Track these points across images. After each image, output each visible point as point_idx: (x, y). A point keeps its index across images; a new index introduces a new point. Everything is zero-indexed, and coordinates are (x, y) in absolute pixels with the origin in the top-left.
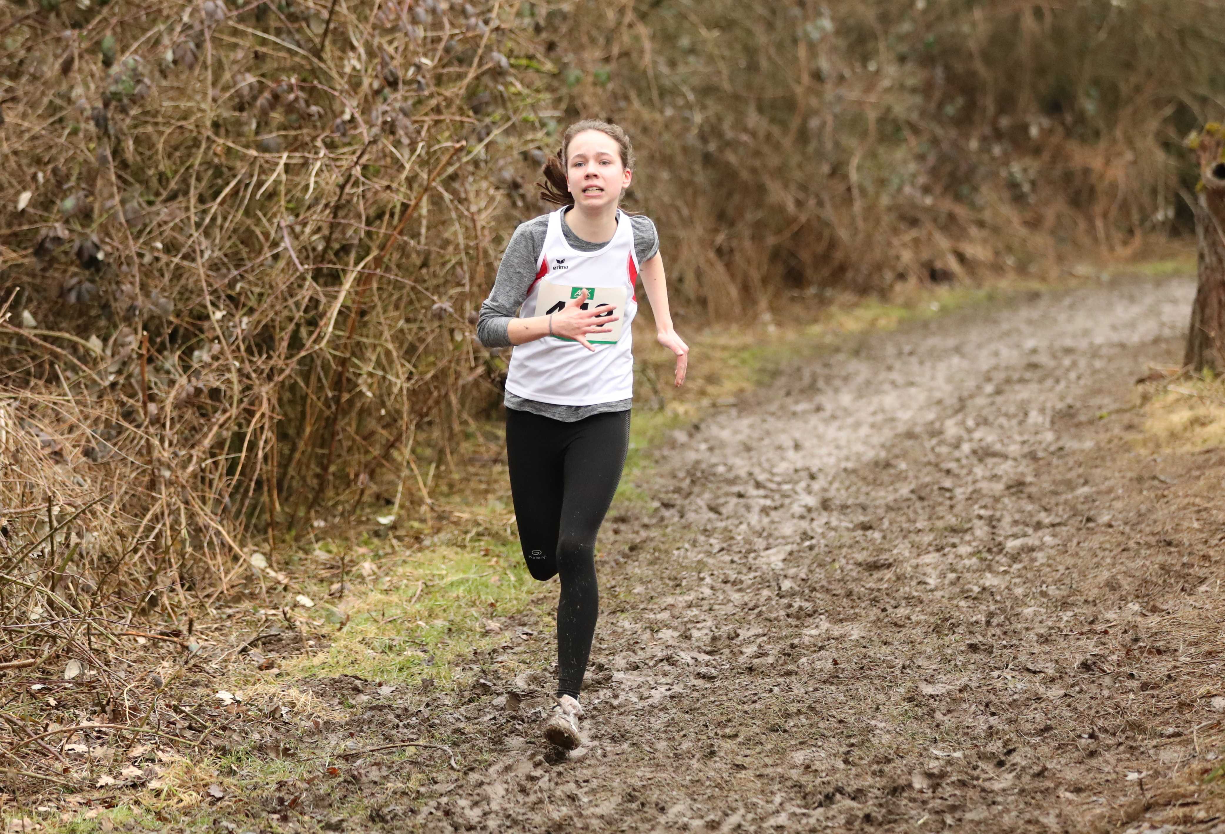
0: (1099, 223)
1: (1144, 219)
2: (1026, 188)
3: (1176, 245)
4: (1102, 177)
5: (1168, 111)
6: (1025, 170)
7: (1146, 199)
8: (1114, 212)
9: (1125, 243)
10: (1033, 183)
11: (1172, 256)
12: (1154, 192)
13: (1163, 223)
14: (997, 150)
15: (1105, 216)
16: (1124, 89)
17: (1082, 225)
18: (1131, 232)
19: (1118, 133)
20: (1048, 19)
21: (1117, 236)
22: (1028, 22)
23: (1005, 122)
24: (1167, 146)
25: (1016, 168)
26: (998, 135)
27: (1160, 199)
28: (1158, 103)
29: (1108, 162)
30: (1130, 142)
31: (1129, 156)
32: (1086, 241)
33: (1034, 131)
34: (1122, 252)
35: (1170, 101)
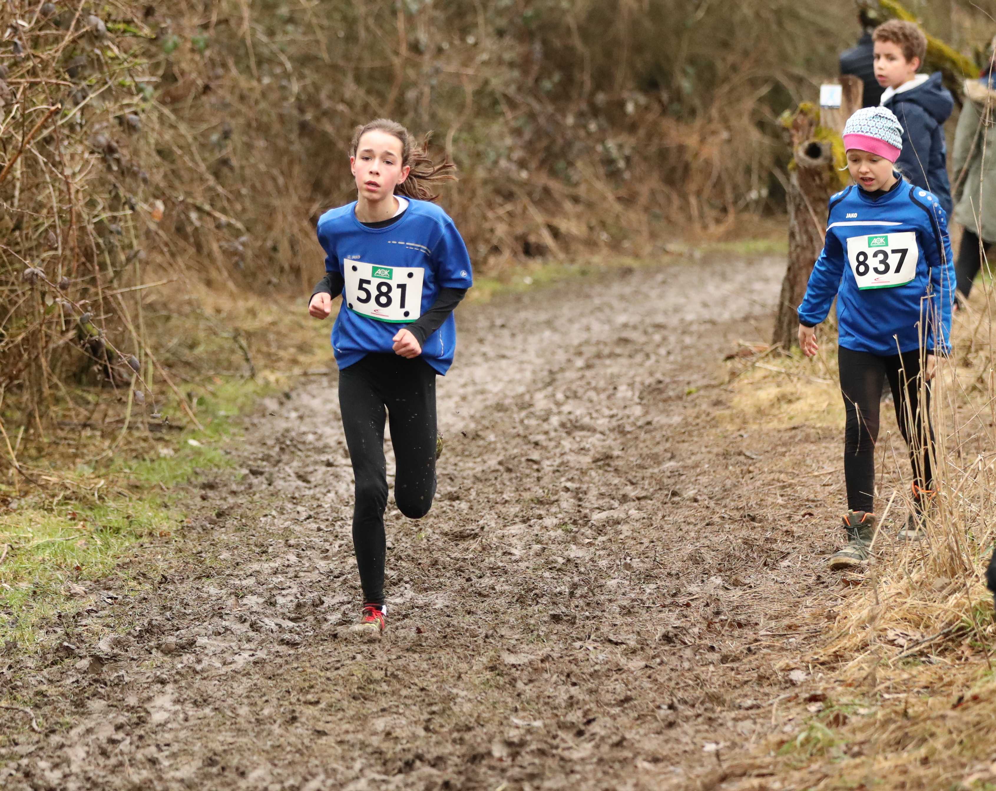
0: (693, 200)
1: (738, 197)
2: (621, 164)
3: (769, 224)
4: (696, 155)
5: (764, 90)
6: (620, 147)
7: (740, 178)
8: (707, 192)
9: (718, 221)
10: (628, 160)
11: (765, 235)
12: (748, 171)
13: (757, 202)
14: (593, 127)
15: (699, 193)
16: (721, 67)
17: (676, 202)
18: (724, 210)
19: (714, 112)
21: (711, 213)
23: (601, 98)
24: (761, 125)
25: (611, 144)
26: (595, 112)
27: (755, 178)
28: (753, 83)
29: (703, 140)
30: (725, 120)
31: (725, 135)
32: (679, 218)
33: (630, 108)
34: (715, 229)
35: (766, 81)
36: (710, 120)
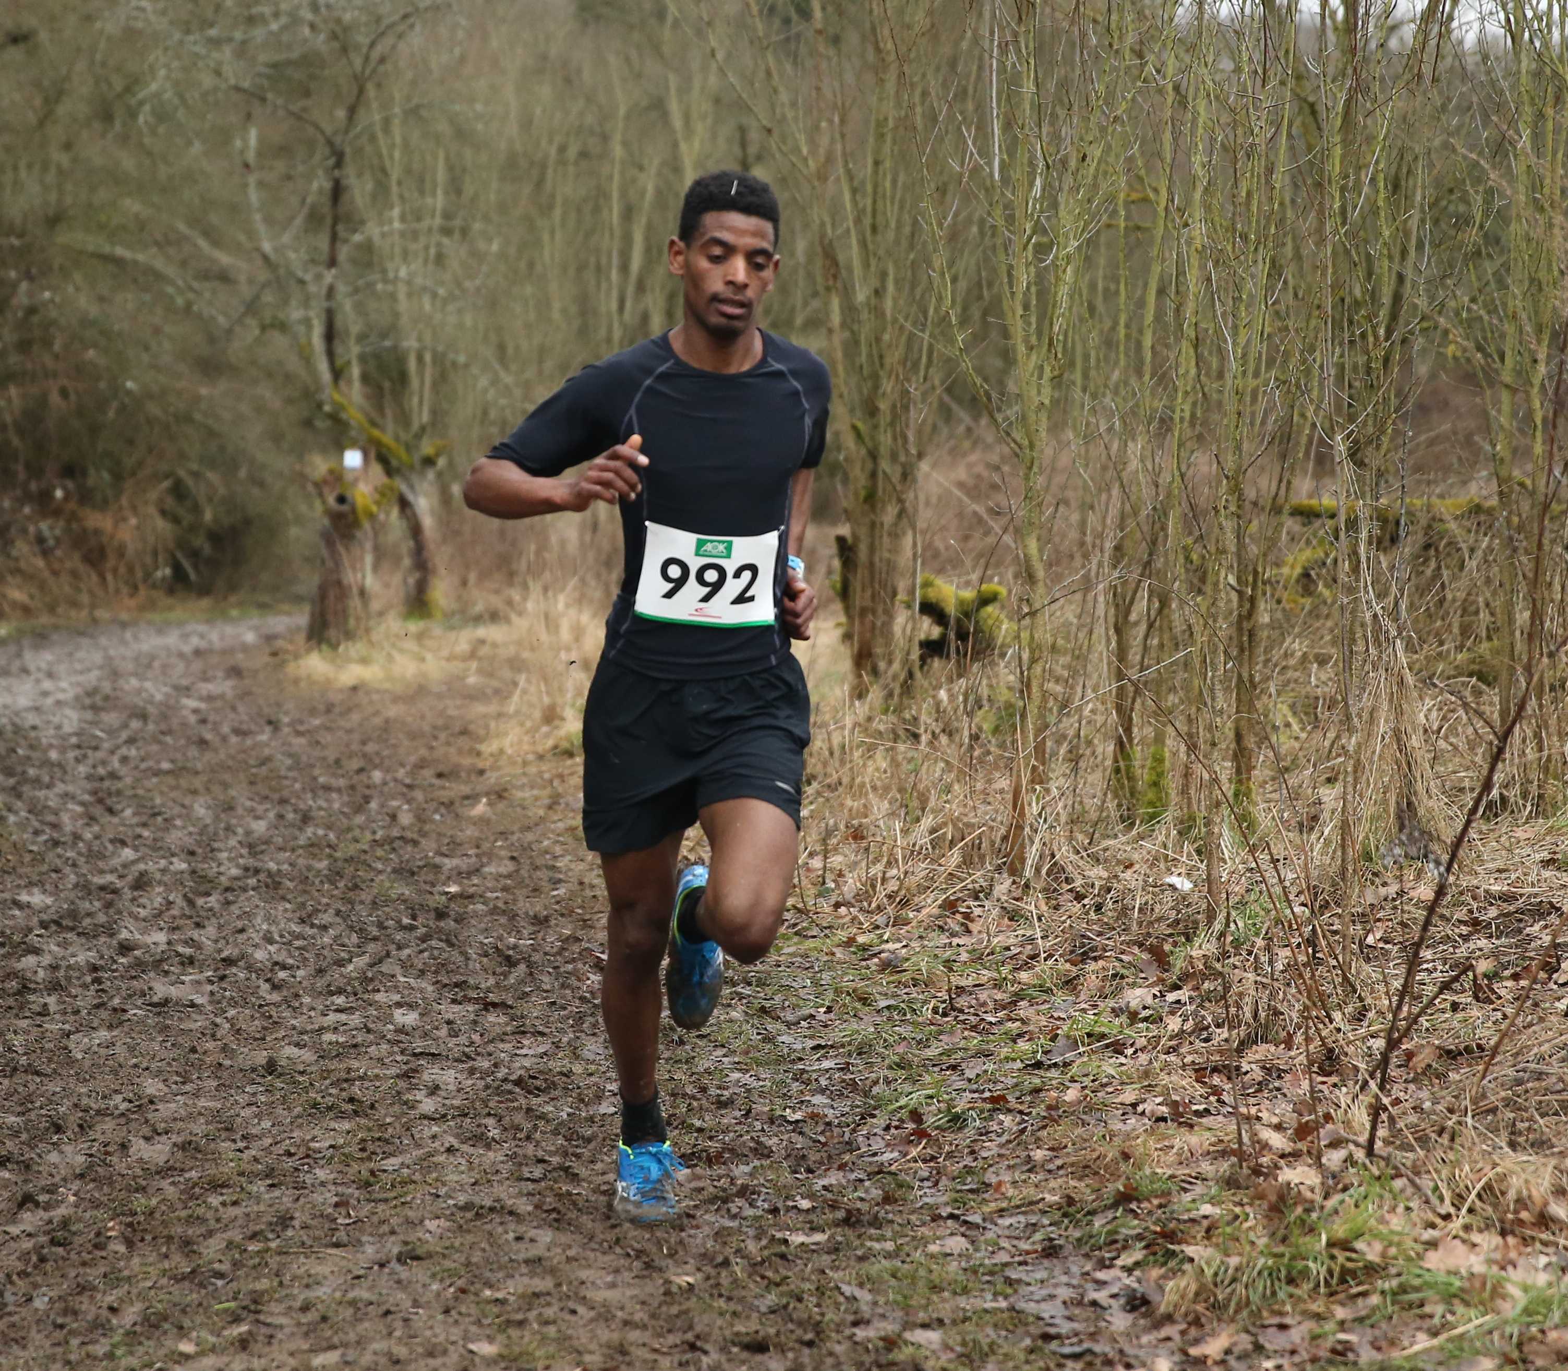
0: (109, 577)
1: (148, 575)
2: (52, 543)
3: (170, 601)
4: (112, 537)
5: (166, 484)
6: (51, 528)
7: (148, 560)
8: (122, 570)
9: (132, 596)
10: (56, 539)
11: (170, 608)
12: (155, 554)
13: (164, 579)
14: (27, 510)
15: (115, 571)
16: (129, 462)
17: (95, 578)
18: (136, 588)
19: (124, 501)
20: (73, 397)
21: (125, 590)
22: (55, 398)
23: (33, 486)
24: (163, 513)
25: (44, 526)
26: (27, 497)
27: (160, 559)
28: (157, 477)
29: (116, 525)
30: (134, 508)
32: (100, 593)
33: (59, 494)
34: (132, 603)
35: (167, 477)
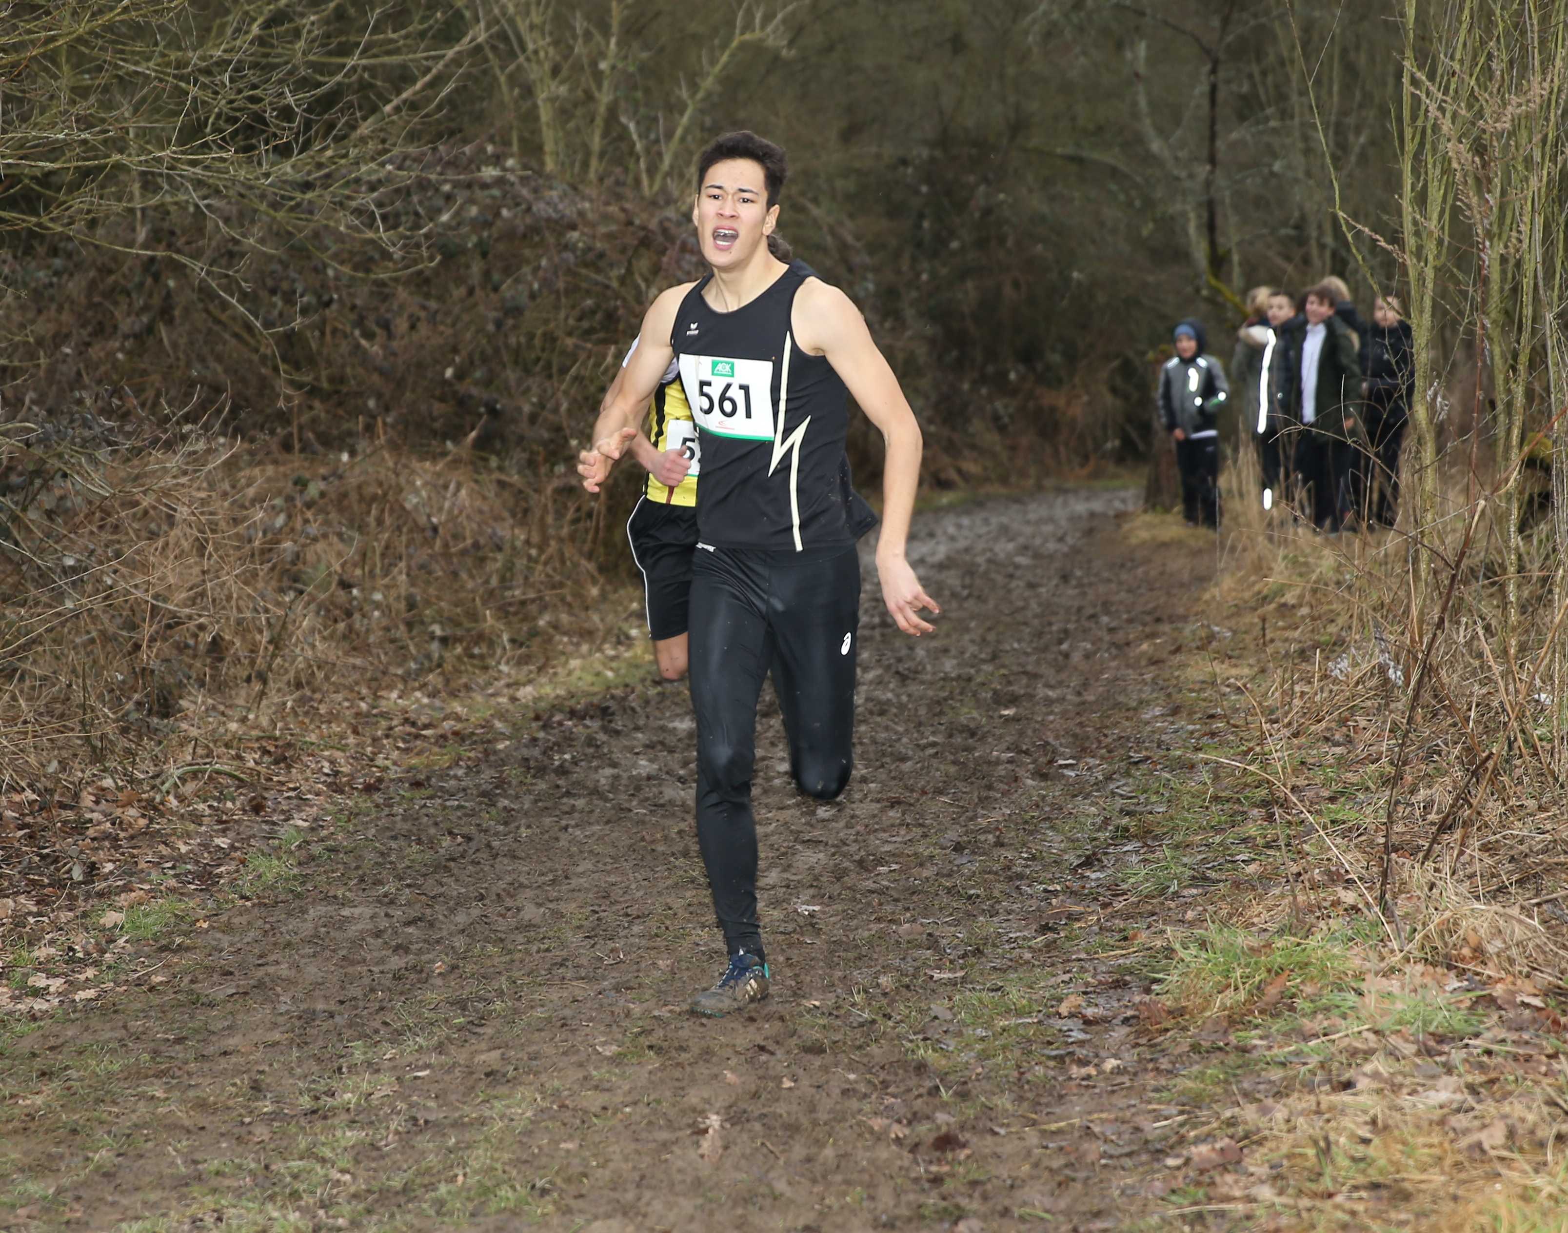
0: (1062, 449)
1: (1097, 448)
2: (1006, 420)
4: (1064, 413)
5: (1116, 363)
6: (1006, 406)
7: (1098, 432)
8: (1073, 442)
9: (1082, 466)
10: (1011, 416)
12: (1104, 427)
13: (1112, 452)
14: (984, 391)
15: (1067, 444)
16: (1081, 345)
17: (1049, 451)
18: (1087, 458)
19: (1077, 380)
20: (1024, 290)
21: (1076, 460)
22: (1008, 290)
23: (990, 369)
24: (1114, 390)
25: (999, 405)
26: (983, 379)
27: (1110, 432)
28: (1108, 358)
29: (1068, 403)
30: (1086, 387)
31: (1085, 398)
32: (1052, 463)
33: (1012, 376)
34: (1080, 471)
35: (1116, 357)
36: (1074, 387)
